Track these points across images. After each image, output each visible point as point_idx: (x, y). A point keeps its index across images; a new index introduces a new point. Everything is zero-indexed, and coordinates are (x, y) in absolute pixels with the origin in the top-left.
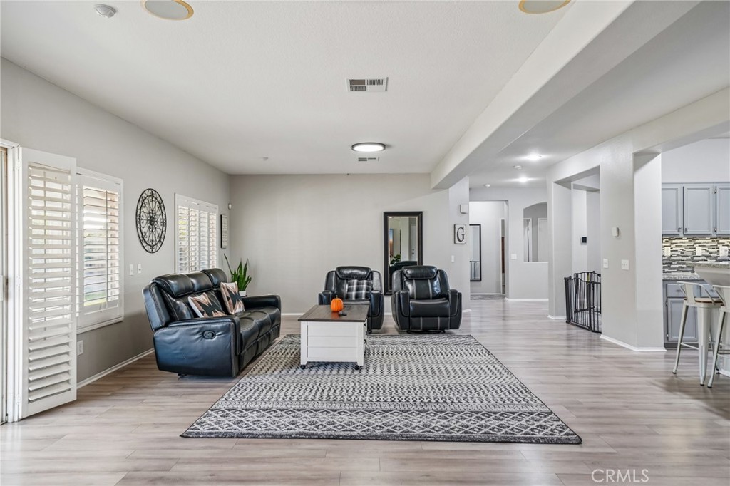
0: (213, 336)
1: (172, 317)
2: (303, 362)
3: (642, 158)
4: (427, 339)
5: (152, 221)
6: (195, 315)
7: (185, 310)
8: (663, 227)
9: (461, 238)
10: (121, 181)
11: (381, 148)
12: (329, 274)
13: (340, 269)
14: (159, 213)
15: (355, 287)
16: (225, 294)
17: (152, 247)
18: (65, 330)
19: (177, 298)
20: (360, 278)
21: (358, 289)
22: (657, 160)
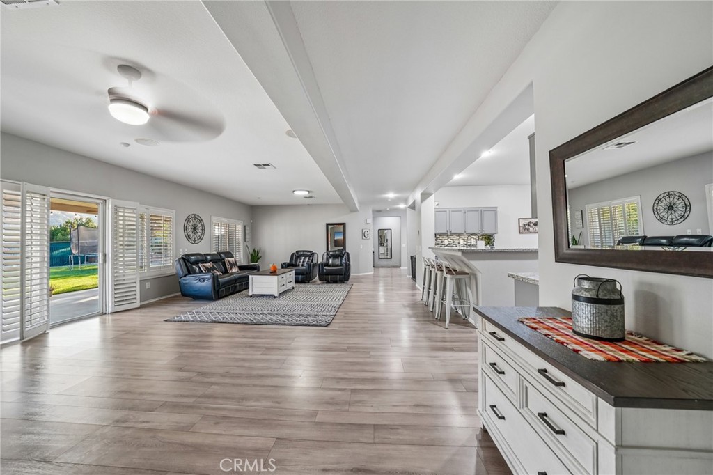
0: (204, 281)
1: (190, 272)
2: (251, 294)
3: (425, 196)
4: (334, 285)
5: (195, 229)
6: (202, 272)
7: (197, 270)
8: (435, 231)
9: (366, 236)
10: (174, 211)
11: (307, 193)
12: (293, 254)
13: (297, 252)
14: (200, 225)
15: (302, 261)
16: (227, 263)
17: (195, 241)
18: (134, 277)
19: (194, 264)
20: (306, 256)
21: (303, 262)
22: (432, 197)
